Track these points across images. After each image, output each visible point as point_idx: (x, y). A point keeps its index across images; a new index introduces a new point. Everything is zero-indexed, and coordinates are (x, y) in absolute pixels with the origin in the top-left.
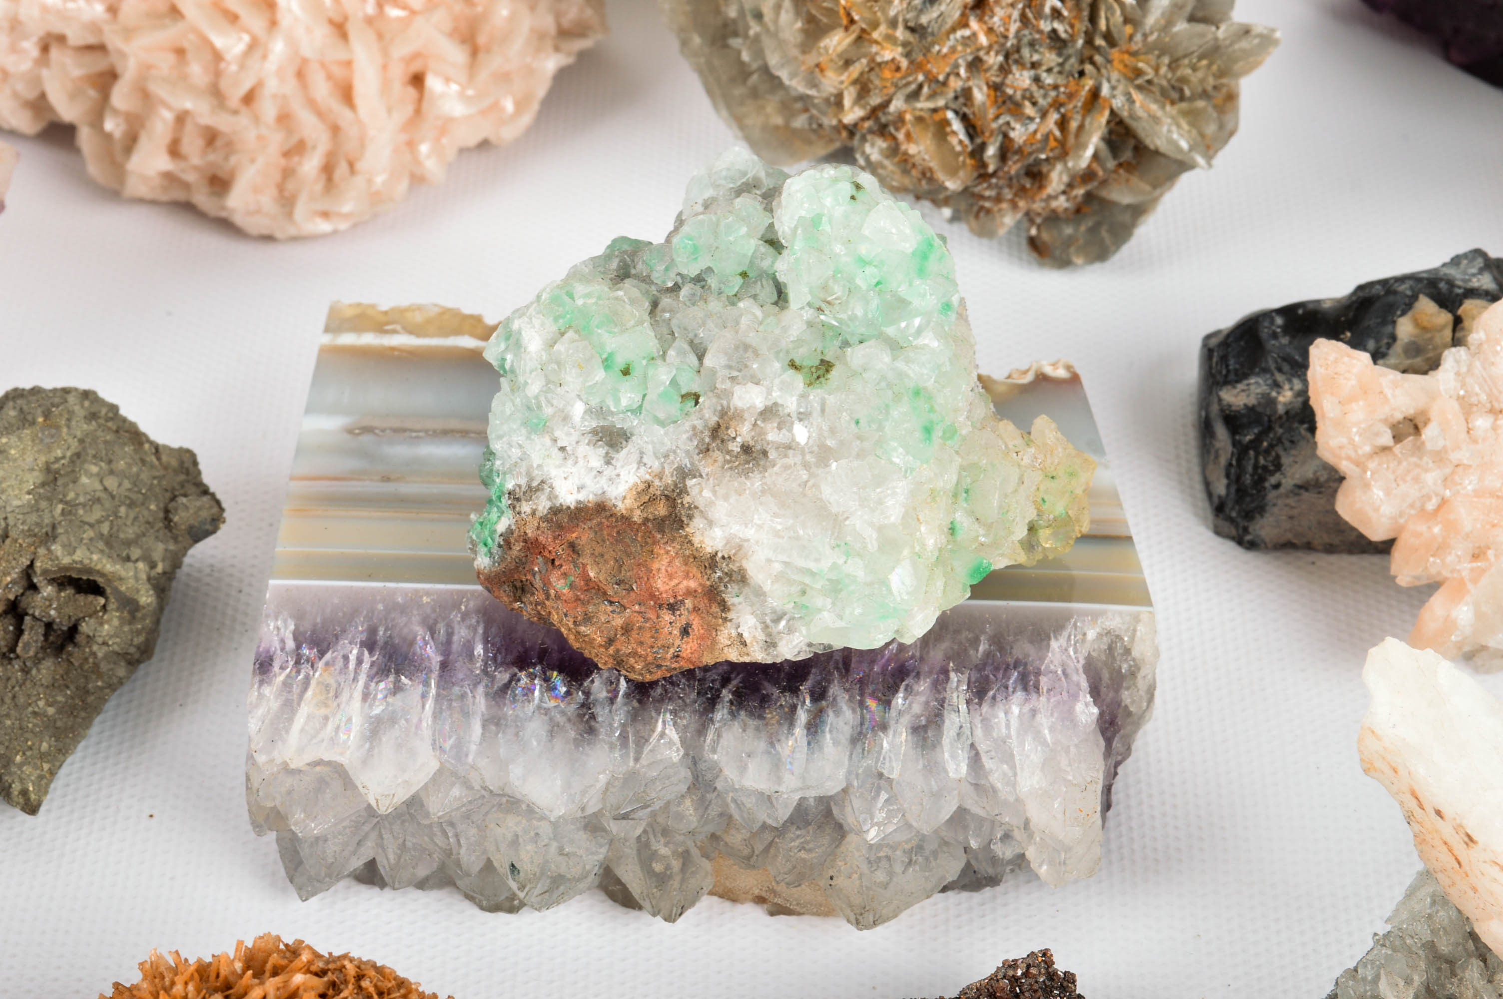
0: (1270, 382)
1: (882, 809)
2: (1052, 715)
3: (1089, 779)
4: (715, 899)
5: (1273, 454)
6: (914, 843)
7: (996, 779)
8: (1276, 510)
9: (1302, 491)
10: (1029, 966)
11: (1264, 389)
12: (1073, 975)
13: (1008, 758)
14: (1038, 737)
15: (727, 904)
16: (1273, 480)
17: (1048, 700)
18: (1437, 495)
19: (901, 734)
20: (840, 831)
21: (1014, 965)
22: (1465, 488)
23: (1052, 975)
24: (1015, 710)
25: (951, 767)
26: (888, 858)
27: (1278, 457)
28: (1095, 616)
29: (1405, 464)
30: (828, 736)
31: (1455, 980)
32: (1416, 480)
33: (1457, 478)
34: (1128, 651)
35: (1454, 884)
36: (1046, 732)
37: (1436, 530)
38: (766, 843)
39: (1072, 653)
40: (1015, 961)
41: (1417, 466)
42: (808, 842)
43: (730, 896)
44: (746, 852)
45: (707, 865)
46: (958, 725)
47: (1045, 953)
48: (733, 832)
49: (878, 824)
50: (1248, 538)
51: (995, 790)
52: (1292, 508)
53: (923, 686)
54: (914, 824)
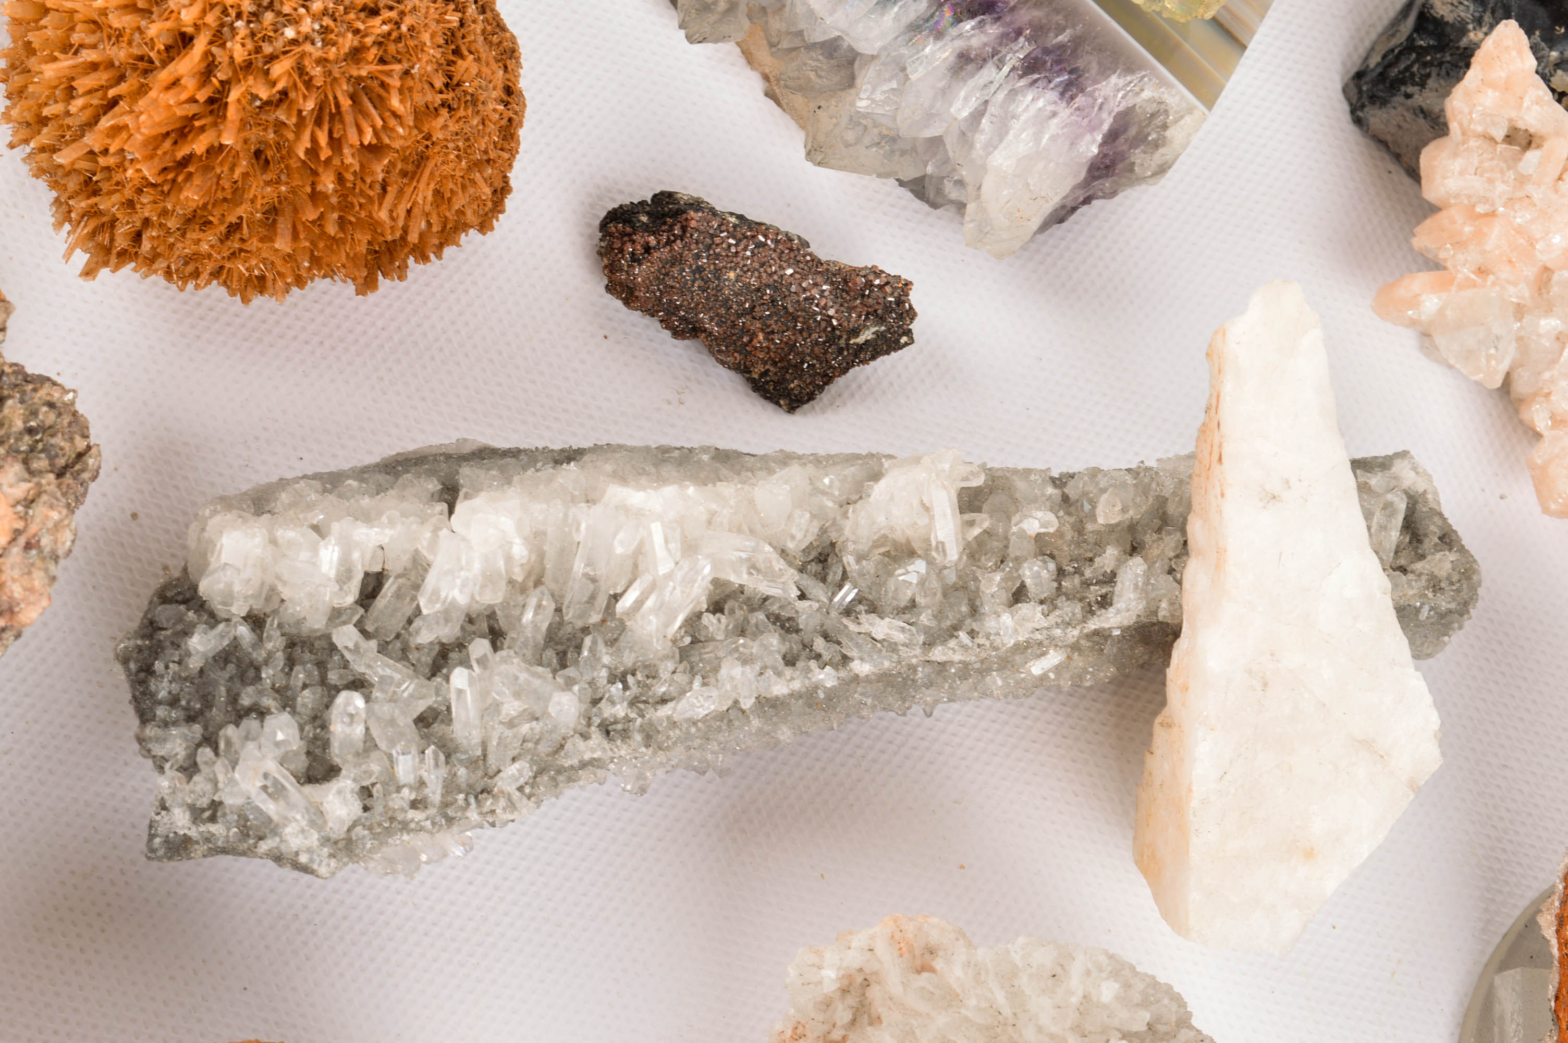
0: (1477, 14)
1: (885, 92)
2: (1063, 128)
3: (1043, 194)
4: (738, 50)
5: (1428, 70)
6: (892, 134)
7: (980, 140)
8: (1393, 112)
9: (1421, 116)
10: (887, 283)
11: (1467, 16)
12: (915, 315)
13: (1002, 132)
14: (1037, 138)
15: (742, 61)
16: (1410, 89)
17: (1072, 114)
18: (1493, 205)
19: (945, 51)
20: (850, 82)
21: (878, 273)
22: (1515, 217)
23: (899, 302)
24: (1041, 103)
25: (957, 104)
26: (866, 128)
27: (1428, 76)
28: (1163, 83)
29: (1495, 162)
30: (896, 9)
31: (1155, 536)
32: (1491, 181)
33: (1517, 207)
34: (1165, 127)
35: (1199, 476)
36: (1047, 136)
37: (1467, 229)
38: (792, 45)
39: (1120, 95)
40: (882, 272)
41: (1502, 172)
42: (822, 70)
43: (749, 58)
44: (775, 40)
45: (746, 24)
46: (991, 79)
47: (908, 284)
48: (777, 18)
49: (873, 101)
50: (1360, 114)
51: (971, 146)
52: (1406, 121)
53: (993, 30)
54: (898, 120)
